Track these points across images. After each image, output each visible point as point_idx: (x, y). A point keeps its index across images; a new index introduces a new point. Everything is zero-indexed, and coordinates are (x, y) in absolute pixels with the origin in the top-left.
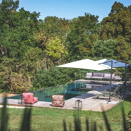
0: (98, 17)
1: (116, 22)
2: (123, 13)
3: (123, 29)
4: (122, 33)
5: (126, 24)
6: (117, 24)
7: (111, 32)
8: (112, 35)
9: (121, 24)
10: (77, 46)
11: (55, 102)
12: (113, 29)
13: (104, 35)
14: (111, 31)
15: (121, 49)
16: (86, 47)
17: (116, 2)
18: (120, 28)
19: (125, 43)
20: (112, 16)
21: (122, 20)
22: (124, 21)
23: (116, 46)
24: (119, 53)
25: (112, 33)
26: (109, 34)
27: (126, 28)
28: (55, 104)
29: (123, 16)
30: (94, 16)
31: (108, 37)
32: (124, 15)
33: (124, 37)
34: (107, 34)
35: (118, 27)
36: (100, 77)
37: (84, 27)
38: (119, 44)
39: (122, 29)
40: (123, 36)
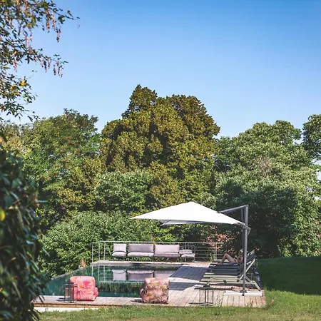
0: (95, 120)
1: (147, 130)
2: (161, 112)
3: (163, 147)
4: (160, 157)
5: (171, 135)
6: (149, 137)
7: (135, 154)
8: (137, 162)
9: (157, 135)
10: (50, 187)
11: (151, 292)
12: (139, 147)
13: (118, 160)
14: (136, 152)
15: (162, 193)
16: (74, 189)
17: (139, 87)
18: (156, 145)
19: (170, 178)
20: (133, 119)
21: (161, 128)
22: (166, 129)
23: (149, 186)
24: (157, 202)
25: (138, 157)
26: (131, 158)
27: (170, 146)
28: (152, 297)
29: (162, 119)
30: (86, 116)
31: (127, 165)
32: (165, 116)
33: (166, 164)
34: (126, 159)
35: (151, 142)
36: (146, 254)
37: (66, 141)
38: (156, 182)
39: (160, 148)
40: (163, 164)
